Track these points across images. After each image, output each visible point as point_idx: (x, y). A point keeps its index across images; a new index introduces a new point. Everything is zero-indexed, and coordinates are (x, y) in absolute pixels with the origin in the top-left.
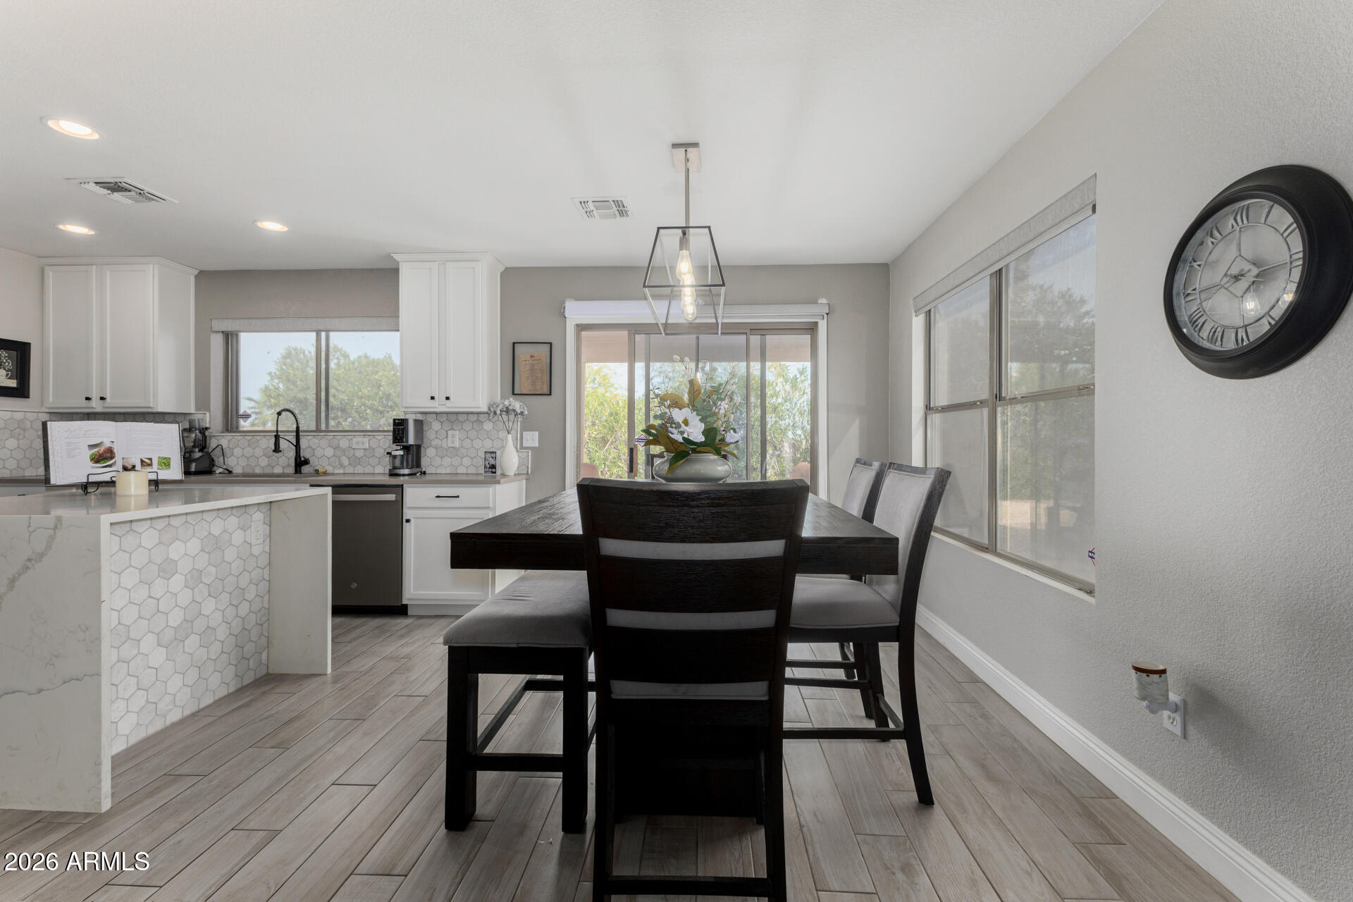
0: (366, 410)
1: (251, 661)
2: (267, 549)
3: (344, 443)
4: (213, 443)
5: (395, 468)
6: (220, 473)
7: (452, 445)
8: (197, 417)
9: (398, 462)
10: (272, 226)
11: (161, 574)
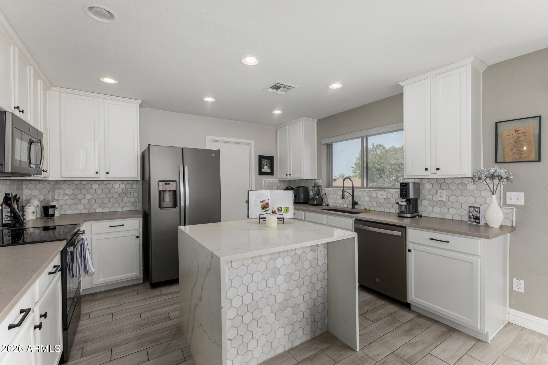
0: (392, 170)
1: (319, 323)
2: (326, 262)
3: (374, 195)
4: (323, 192)
5: (401, 212)
6: (325, 205)
7: (440, 199)
8: (318, 181)
9: (403, 209)
10: (336, 86)
11: (272, 275)
